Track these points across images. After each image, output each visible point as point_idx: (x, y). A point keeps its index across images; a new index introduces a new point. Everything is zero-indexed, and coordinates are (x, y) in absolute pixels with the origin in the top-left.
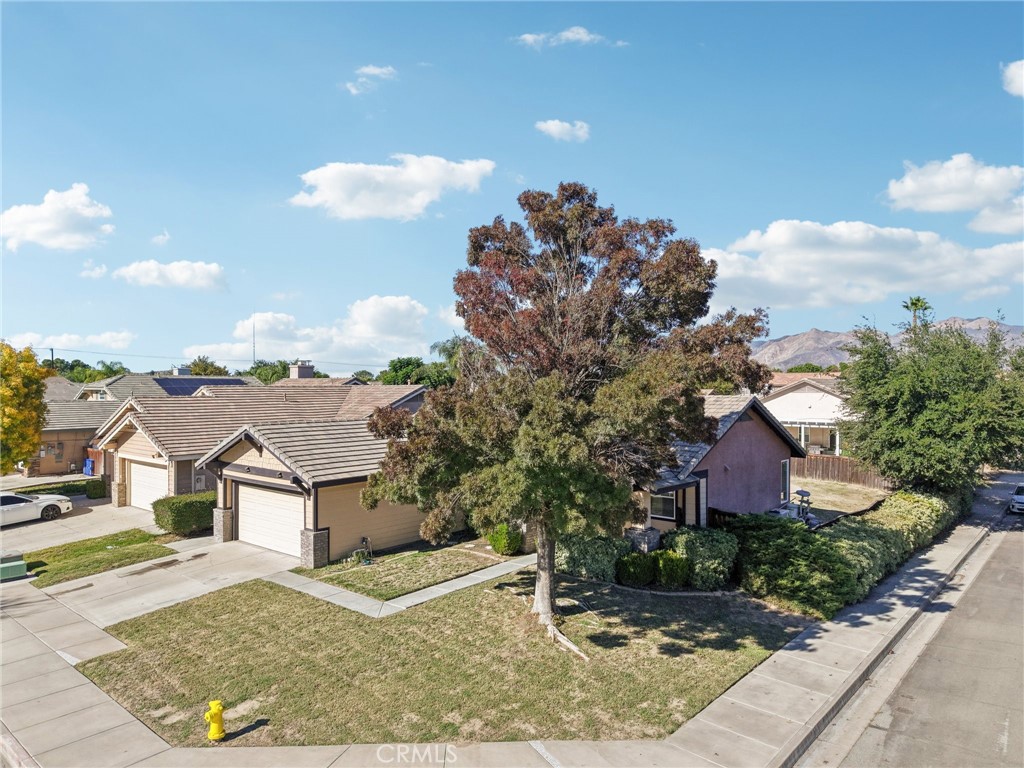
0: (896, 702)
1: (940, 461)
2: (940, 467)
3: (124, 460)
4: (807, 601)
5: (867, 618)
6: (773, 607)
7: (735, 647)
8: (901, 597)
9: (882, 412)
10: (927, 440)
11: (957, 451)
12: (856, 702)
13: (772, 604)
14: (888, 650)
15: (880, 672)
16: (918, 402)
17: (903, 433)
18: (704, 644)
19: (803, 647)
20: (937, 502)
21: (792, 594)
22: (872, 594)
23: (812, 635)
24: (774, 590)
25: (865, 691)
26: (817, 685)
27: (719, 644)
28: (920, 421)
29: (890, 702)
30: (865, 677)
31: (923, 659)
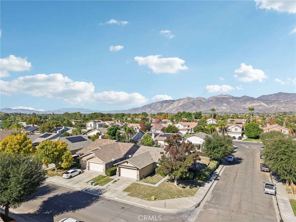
0: (213, 191)
1: (217, 157)
2: (217, 158)
3: (89, 162)
4: (203, 181)
5: (210, 182)
6: (199, 182)
7: (197, 187)
8: (213, 179)
9: (209, 149)
10: (215, 154)
11: (219, 155)
12: (209, 192)
13: (199, 181)
14: (211, 186)
15: (211, 188)
16: (214, 148)
17: (212, 153)
18: (194, 187)
19: (203, 186)
20: (217, 162)
21: (201, 180)
22: (210, 178)
23: (204, 185)
24: (199, 179)
25: (210, 190)
26: (205, 190)
27: (195, 187)
28: (214, 151)
29: (212, 191)
30: (209, 189)
31: (215, 186)
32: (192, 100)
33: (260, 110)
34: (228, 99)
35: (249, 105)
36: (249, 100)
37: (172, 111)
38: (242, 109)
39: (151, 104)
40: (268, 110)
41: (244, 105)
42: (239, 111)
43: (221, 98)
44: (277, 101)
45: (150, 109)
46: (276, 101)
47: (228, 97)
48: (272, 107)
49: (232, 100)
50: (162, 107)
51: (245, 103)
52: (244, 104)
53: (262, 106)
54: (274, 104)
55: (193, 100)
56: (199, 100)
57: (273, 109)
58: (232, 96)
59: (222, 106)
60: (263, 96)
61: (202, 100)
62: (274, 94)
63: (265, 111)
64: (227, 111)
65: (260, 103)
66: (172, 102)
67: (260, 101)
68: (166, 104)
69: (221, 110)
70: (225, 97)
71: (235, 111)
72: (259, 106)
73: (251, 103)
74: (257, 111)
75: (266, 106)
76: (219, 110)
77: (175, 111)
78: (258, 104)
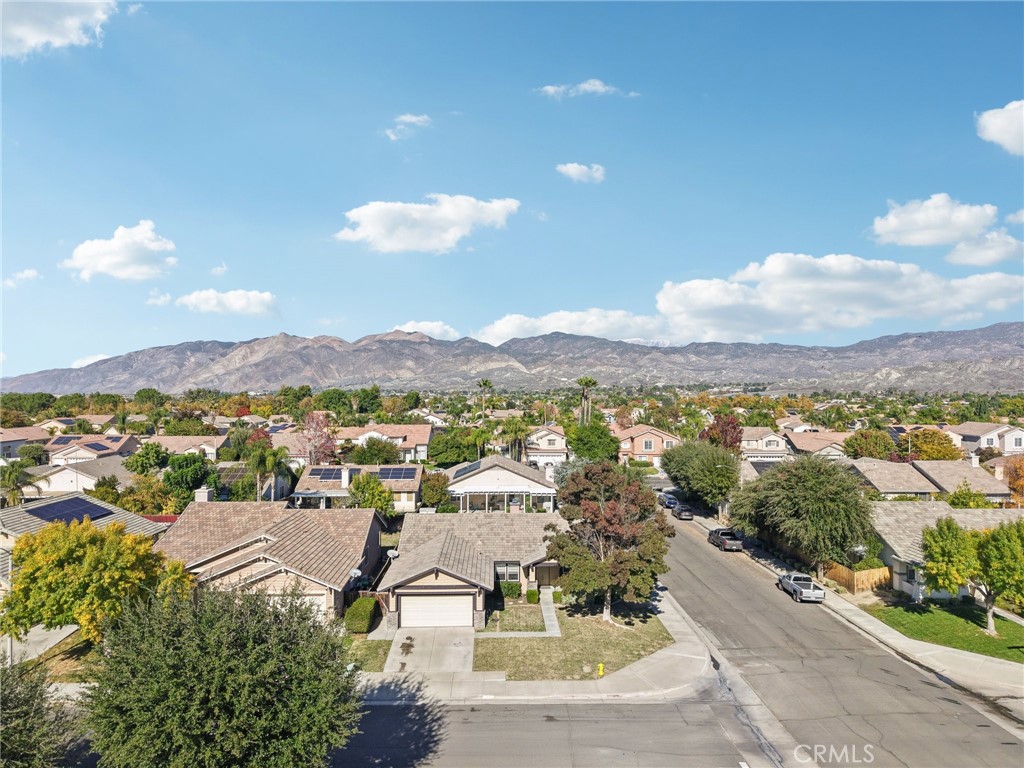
32: (299, 346)
33: (508, 382)
34: (417, 347)
35: (477, 367)
36: (478, 353)
37: (221, 382)
38: (459, 379)
39: (130, 356)
40: (529, 381)
41: (464, 368)
42: (452, 383)
43: (398, 342)
44: (549, 358)
45: (125, 376)
46: (546, 355)
47: (418, 340)
48: (539, 372)
49: (430, 351)
50: (181, 366)
51: (468, 361)
52: (466, 364)
53: (513, 369)
54: (543, 366)
55: (304, 344)
56: (323, 347)
57: (541, 379)
58: (430, 338)
59: (401, 368)
60: (514, 341)
61: (335, 345)
62: (541, 337)
63: (522, 385)
64: (419, 384)
65: (506, 361)
66: (221, 350)
67: (506, 357)
68: (198, 355)
69: (396, 382)
70: (408, 338)
71: (441, 386)
72: (506, 369)
73: (485, 361)
74: (502, 386)
75: (523, 369)
76: (390, 380)
77: (235, 386)
78: (504, 365)
